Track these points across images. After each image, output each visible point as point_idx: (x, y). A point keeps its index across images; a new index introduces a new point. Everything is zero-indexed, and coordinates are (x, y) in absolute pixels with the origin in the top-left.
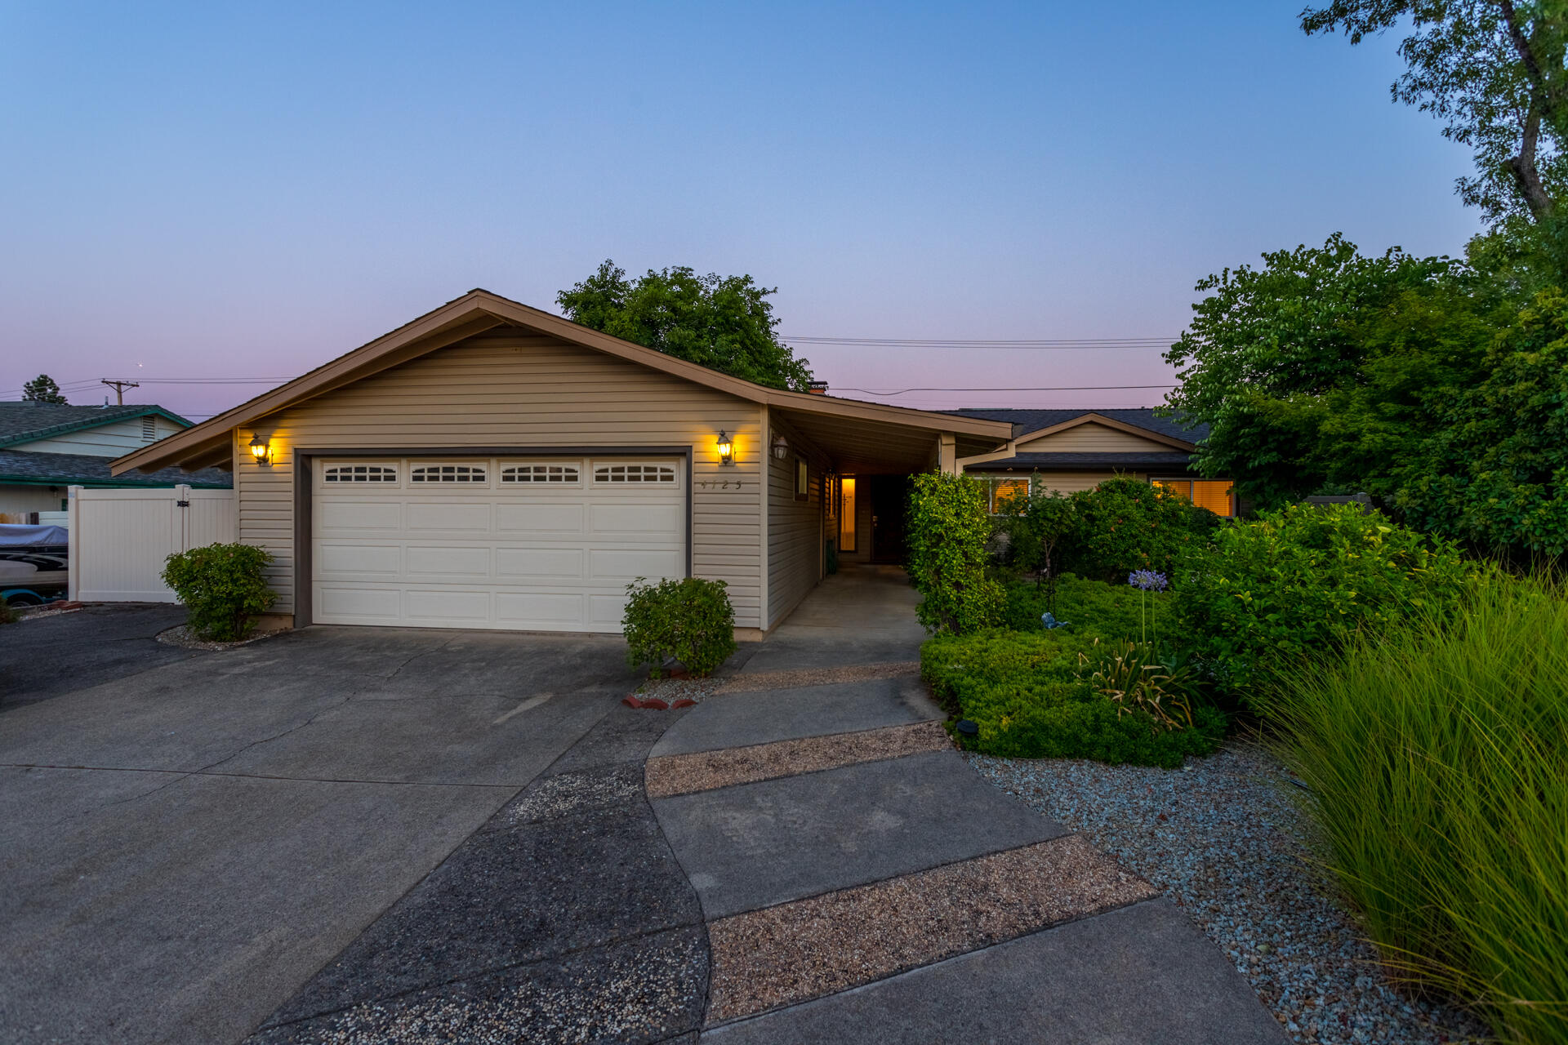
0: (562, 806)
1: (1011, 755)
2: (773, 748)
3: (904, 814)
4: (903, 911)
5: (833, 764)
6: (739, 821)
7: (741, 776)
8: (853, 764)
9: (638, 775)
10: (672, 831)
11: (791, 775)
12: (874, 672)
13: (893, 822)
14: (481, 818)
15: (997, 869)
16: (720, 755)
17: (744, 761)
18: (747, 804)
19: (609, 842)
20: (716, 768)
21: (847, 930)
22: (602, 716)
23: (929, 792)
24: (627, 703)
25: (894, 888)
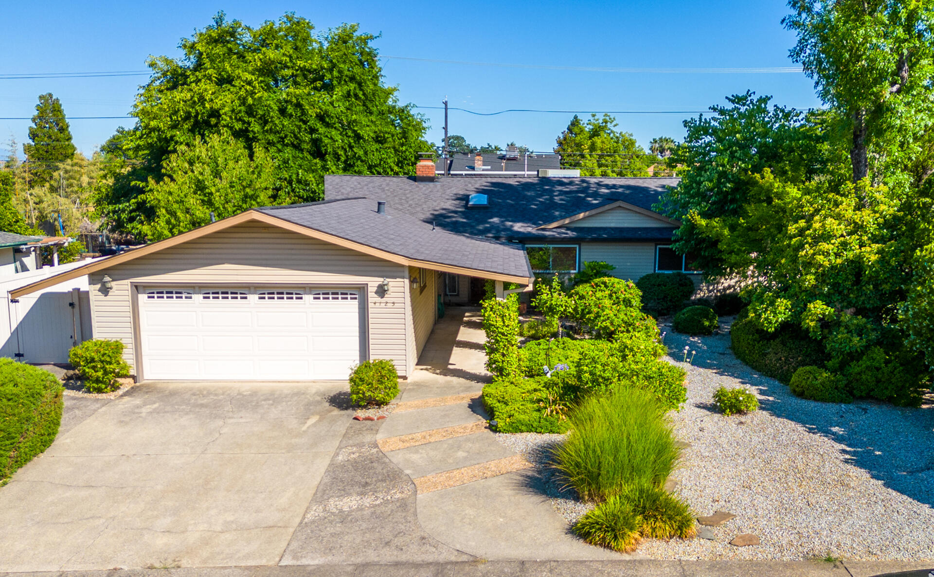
0: (353, 456)
1: (508, 431)
2: (423, 434)
3: (468, 452)
4: (465, 474)
5: (445, 438)
6: (415, 457)
7: (412, 444)
8: (452, 438)
9: (376, 445)
10: (394, 460)
11: (430, 443)
12: (463, 398)
13: (465, 454)
14: (327, 461)
15: (493, 464)
16: (403, 437)
17: (413, 439)
18: (417, 452)
19: (375, 465)
20: (403, 442)
21: (450, 478)
22: (348, 425)
23: (477, 445)
24: (356, 418)
25: (463, 470)
